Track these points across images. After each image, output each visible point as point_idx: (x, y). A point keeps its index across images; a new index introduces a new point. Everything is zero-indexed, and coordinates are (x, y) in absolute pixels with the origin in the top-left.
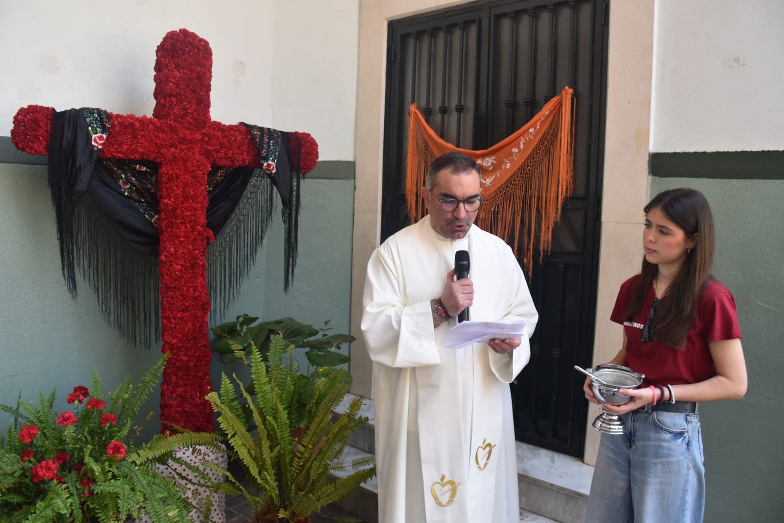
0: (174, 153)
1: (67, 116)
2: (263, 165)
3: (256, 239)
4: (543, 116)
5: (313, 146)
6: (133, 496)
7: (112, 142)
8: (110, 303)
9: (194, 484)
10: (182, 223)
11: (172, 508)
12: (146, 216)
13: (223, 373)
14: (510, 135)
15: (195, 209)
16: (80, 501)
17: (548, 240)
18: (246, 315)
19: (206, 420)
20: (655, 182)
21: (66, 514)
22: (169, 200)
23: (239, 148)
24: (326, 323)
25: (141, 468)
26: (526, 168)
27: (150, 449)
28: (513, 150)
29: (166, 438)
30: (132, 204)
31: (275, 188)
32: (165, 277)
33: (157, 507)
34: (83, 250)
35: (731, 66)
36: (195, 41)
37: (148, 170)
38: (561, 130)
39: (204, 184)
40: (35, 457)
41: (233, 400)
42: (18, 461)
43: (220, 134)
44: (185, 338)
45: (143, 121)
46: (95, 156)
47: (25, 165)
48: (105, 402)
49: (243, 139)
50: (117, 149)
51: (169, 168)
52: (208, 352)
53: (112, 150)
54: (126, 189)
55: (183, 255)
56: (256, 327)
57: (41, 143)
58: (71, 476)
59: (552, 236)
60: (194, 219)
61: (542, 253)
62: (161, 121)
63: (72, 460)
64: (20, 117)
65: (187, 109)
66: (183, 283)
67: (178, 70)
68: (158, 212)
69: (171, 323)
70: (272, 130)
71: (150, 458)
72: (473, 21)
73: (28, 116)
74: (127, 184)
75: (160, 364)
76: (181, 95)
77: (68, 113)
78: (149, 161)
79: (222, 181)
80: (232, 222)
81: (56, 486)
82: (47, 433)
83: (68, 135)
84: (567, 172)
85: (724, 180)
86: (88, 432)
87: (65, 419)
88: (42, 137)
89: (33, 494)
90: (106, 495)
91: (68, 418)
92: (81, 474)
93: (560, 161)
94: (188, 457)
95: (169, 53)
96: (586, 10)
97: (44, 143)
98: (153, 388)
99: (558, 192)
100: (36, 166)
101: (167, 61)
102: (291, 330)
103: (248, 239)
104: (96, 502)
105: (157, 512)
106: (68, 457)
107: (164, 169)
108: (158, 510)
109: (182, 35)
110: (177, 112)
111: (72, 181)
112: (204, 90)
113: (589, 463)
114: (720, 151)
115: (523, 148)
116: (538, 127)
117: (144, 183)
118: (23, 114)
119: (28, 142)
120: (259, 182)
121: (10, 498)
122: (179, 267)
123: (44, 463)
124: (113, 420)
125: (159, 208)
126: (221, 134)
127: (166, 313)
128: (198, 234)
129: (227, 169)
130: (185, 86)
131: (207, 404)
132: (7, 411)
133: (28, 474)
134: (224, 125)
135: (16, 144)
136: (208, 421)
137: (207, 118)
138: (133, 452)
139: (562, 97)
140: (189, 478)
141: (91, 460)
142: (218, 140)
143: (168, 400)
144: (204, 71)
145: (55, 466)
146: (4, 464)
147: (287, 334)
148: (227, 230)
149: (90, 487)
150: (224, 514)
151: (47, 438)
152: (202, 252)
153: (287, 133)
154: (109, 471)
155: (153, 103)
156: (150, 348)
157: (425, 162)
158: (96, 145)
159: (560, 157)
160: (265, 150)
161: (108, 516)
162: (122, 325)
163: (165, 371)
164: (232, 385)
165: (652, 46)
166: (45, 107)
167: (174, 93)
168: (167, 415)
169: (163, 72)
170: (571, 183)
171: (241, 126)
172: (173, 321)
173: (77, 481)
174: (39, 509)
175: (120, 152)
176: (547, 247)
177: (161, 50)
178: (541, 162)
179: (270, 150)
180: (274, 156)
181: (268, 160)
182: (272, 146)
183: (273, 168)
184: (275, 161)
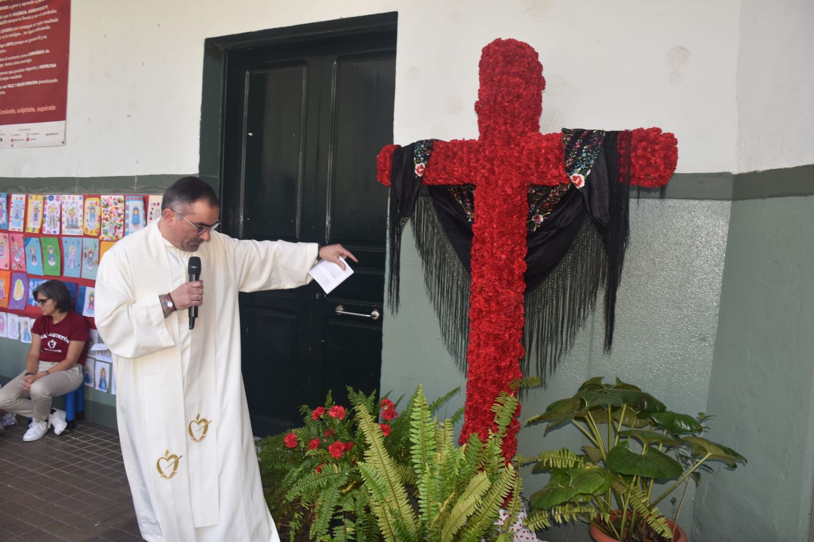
2: (571, 180)
46: (417, 185)
70: (595, 132)
88: (387, 171)
158: (417, 173)
160: (571, 160)
175: (441, 179)
179: (579, 158)
180: (586, 165)
181: (573, 171)
182: (585, 152)
183: (580, 181)
184: (586, 172)
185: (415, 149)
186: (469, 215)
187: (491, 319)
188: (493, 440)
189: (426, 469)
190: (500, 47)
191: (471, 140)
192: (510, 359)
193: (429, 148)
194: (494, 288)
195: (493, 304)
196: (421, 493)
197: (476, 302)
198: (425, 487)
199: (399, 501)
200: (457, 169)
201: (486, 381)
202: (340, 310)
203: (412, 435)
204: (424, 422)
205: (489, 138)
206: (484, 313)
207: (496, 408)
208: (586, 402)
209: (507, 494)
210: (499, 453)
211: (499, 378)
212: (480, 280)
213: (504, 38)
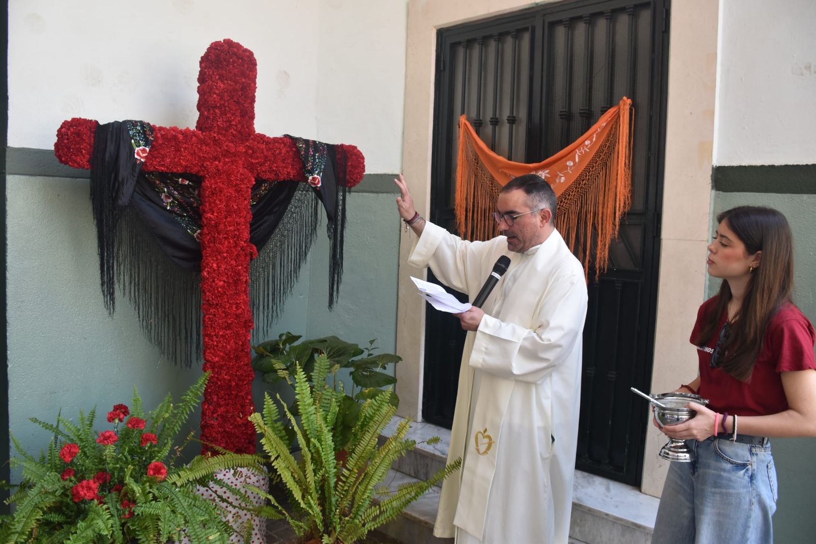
0: (217, 166)
1: (111, 129)
2: (308, 179)
3: (300, 255)
4: (599, 128)
5: (360, 159)
6: (173, 519)
7: (155, 155)
8: (151, 319)
9: (235, 507)
10: (225, 238)
11: (212, 531)
12: (189, 230)
13: (266, 392)
14: (564, 148)
15: (238, 224)
16: (120, 522)
17: (604, 257)
18: (289, 333)
19: (247, 441)
20: (719, 197)
21: (107, 535)
22: (212, 215)
23: (283, 161)
24: (372, 342)
25: (182, 489)
26: (581, 182)
27: (191, 470)
28: (568, 163)
29: (207, 459)
30: (174, 218)
31: (320, 202)
32: (208, 293)
33: (198, 530)
34: (124, 266)
35: (802, 74)
36: (240, 51)
37: (190, 183)
38: (619, 142)
39: (248, 198)
40: (75, 476)
41: (276, 421)
42: (58, 480)
43: (264, 147)
44: (226, 357)
45: (186, 133)
46: (137, 170)
47: (67, 179)
48: (146, 421)
49: (287, 152)
50: (160, 162)
51: (212, 182)
52: (251, 371)
53: (155, 163)
54: (168, 203)
55: (226, 271)
56: (299, 346)
57: (84, 156)
58: (111, 497)
59: (609, 253)
60: (238, 234)
61: (598, 271)
62: (204, 133)
63: (112, 480)
64: (63, 130)
65: (231, 122)
66: (226, 300)
67: (222, 81)
68: (201, 227)
69: (213, 341)
70: (317, 142)
71: (191, 480)
72: (526, 29)
73: (72, 129)
74: (169, 198)
75: (201, 383)
76: (225, 107)
77: (111, 127)
78: (191, 174)
79: (266, 195)
80: (276, 238)
81: (96, 506)
82: (87, 452)
83: (111, 148)
84: (625, 187)
85: (794, 195)
86: (128, 452)
87: (106, 438)
88: (85, 150)
89: (73, 514)
90: (146, 517)
91: (109, 437)
92: (122, 494)
93: (617, 175)
94: (229, 479)
95: (214, 64)
96: (645, 17)
97: (87, 156)
98: (194, 407)
99: (615, 207)
100: (79, 179)
101: (211, 73)
102: (335, 349)
103: (291, 255)
104: (137, 523)
105: (197, 536)
106: (108, 477)
107: (207, 183)
108: (199, 533)
109: (226, 46)
110: (222, 124)
111: (114, 195)
112: (249, 101)
113: (647, 493)
114: (789, 164)
115: (579, 161)
116: (594, 139)
117: (187, 197)
118: (67, 127)
119: (71, 155)
120: (303, 196)
121: (51, 517)
122: (221, 283)
123: (84, 482)
124: (153, 440)
125: (202, 223)
126: (266, 147)
127: (208, 330)
128: (242, 249)
129: (271, 183)
130: (229, 98)
131: (250, 425)
132: (48, 428)
133: (68, 493)
134: (268, 138)
135: (59, 157)
136: (249, 443)
137: (251, 130)
138: (173, 473)
139: (619, 108)
140: (230, 500)
141: (132, 480)
142: (263, 152)
143: (209, 421)
144: (249, 82)
145: (95, 486)
146: (46, 482)
147: (331, 353)
148: (271, 245)
149: (131, 508)
150: (265, 539)
151: (87, 457)
152: (245, 268)
153: (333, 146)
154: (150, 492)
155: (197, 114)
156: (190, 366)
157: (475, 175)
158: (139, 158)
159: (618, 170)
160: (310, 164)
161: (149, 538)
162: (163, 343)
163: (206, 390)
164: (275, 405)
165: (716, 54)
166: (88, 120)
167: (218, 105)
168: (208, 435)
169: (207, 83)
170: (629, 198)
171: (285, 138)
172: (215, 339)
173: (117, 502)
174: (80, 529)
175: (163, 165)
176: (604, 265)
177: (205, 61)
178: (598, 176)
179: (315, 163)
180: (320, 168)
181: (314, 173)
182: (317, 159)
184: (320, 174)
185: (130, 130)
193: (151, 132)
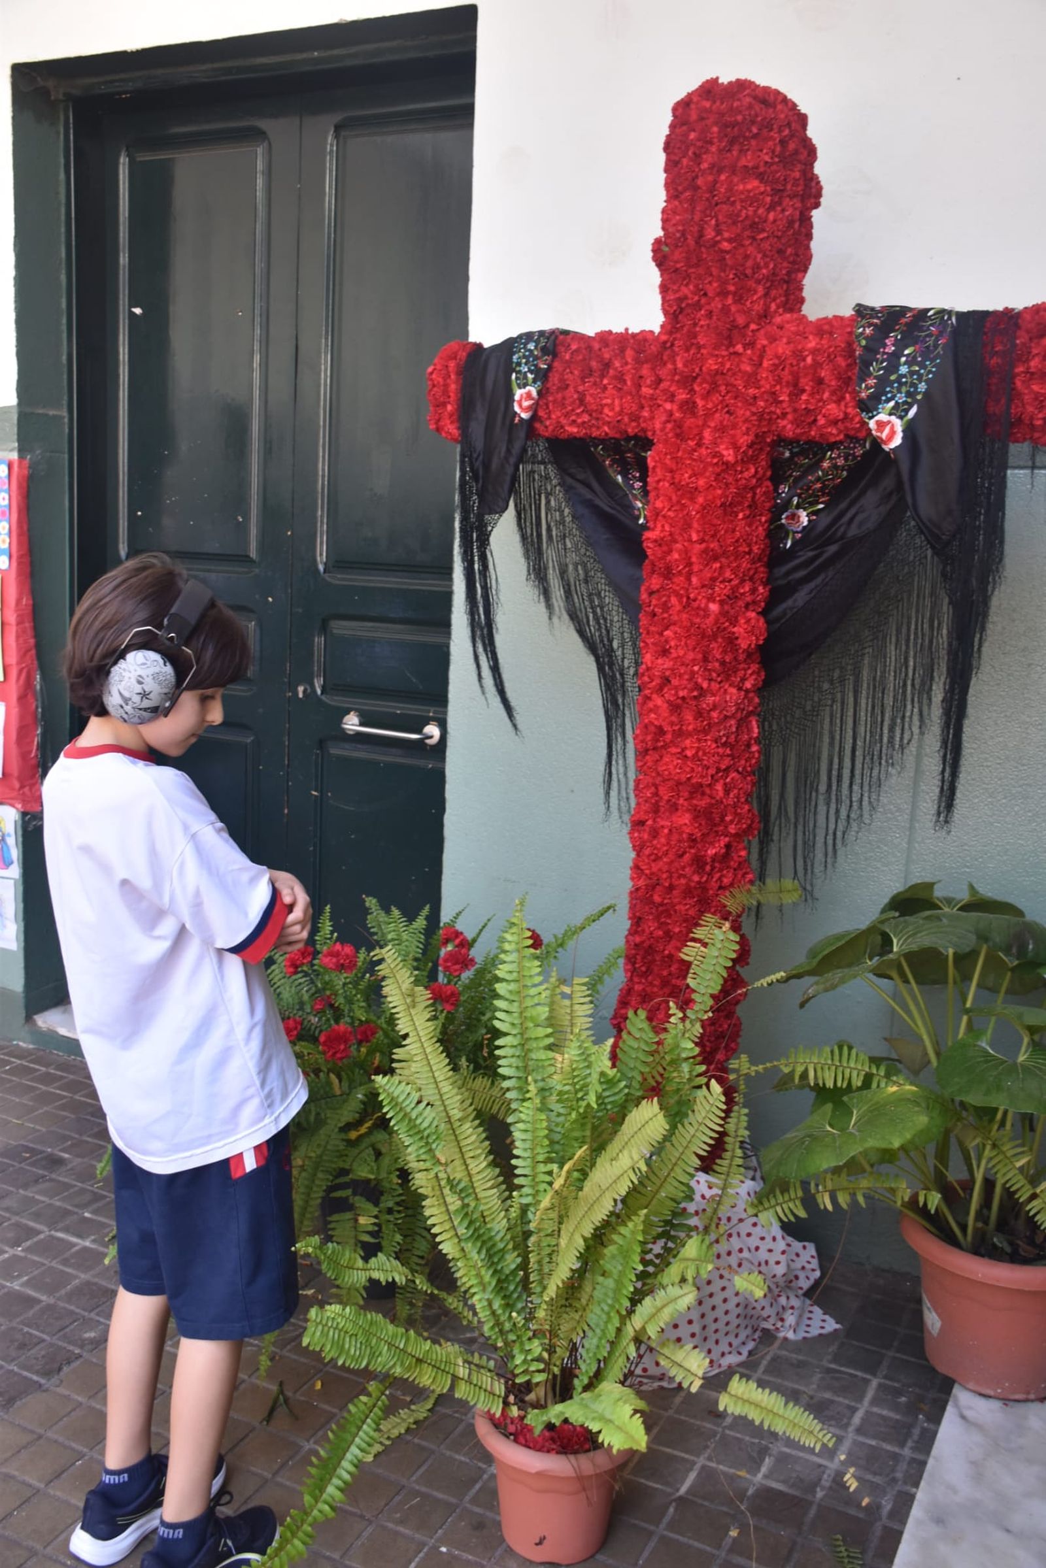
2: (868, 428)
46: (516, 438)
158: (519, 411)
160: (875, 381)
175: (573, 423)
179: (893, 378)
180: (908, 394)
181: (876, 409)
182: (905, 363)
183: (893, 433)
184: (907, 411)
185: (514, 353)
186: (639, 509)
187: (683, 750)
188: (681, 1026)
189: (528, 1091)
190: (714, 102)
191: (642, 332)
192: (727, 839)
193: (544, 350)
194: (690, 680)
195: (689, 716)
196: (517, 1144)
197: (651, 710)
198: (526, 1131)
199: (469, 1161)
200: (609, 401)
201: (671, 888)
202: (352, 723)
203: (498, 1014)
204: (525, 986)
205: (685, 329)
206: (669, 737)
207: (690, 952)
208: (895, 941)
209: (708, 1149)
210: (691, 1055)
211: (699, 883)
212: (660, 661)
213: (724, 80)
